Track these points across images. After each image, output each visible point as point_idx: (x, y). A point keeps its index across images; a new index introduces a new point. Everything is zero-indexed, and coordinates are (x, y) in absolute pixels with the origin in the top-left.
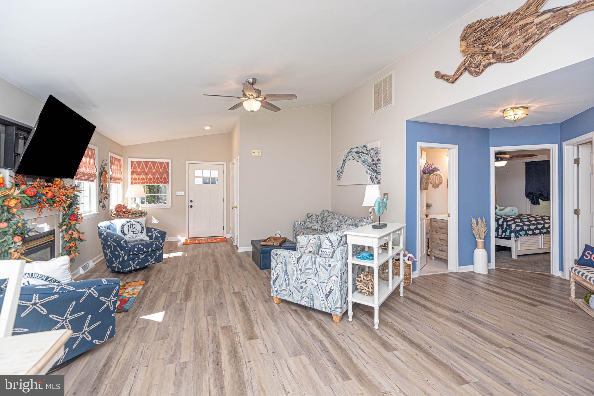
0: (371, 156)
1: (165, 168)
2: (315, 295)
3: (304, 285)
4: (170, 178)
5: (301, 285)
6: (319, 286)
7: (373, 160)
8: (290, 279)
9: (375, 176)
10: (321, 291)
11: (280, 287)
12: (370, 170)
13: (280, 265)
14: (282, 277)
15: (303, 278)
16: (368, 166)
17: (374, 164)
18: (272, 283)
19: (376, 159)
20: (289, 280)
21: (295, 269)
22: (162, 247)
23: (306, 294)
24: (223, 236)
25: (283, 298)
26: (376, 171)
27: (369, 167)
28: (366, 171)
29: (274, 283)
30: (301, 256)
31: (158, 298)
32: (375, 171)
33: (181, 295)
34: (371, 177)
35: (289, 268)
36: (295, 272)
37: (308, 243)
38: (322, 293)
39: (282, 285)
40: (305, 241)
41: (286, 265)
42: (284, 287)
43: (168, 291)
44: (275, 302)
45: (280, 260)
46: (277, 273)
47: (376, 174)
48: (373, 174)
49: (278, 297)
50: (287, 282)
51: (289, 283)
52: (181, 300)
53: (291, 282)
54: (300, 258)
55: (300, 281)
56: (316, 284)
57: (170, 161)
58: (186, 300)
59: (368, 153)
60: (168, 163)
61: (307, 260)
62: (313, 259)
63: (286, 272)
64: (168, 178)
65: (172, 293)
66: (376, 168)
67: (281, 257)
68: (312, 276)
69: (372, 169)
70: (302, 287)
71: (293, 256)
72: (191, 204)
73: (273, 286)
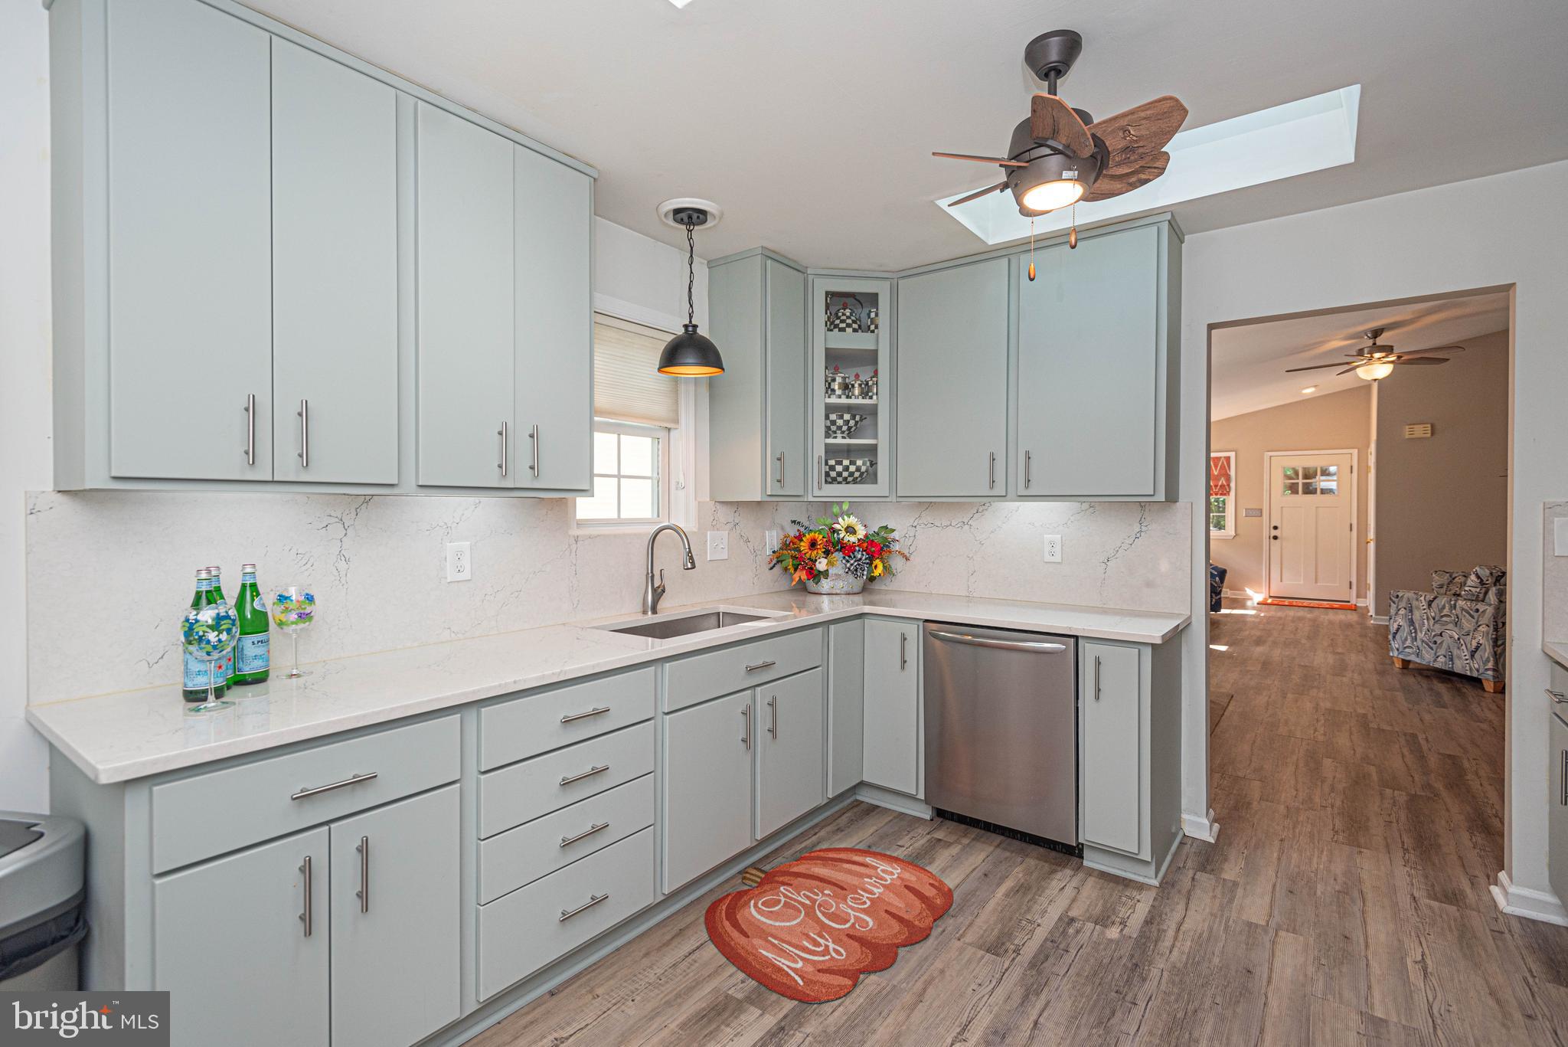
1: (1223, 467)
2: (1455, 652)
3: (1439, 640)
4: (1233, 485)
5: (1435, 639)
6: (1461, 640)
8: (1418, 631)
10: (1464, 647)
11: (1404, 643)
13: (1402, 612)
14: (1406, 629)
15: (1438, 629)
18: (1390, 637)
20: (1416, 632)
21: (1425, 617)
22: (1221, 590)
23: (1442, 652)
24: (1349, 602)
25: (1408, 658)
29: (1394, 637)
30: (1435, 598)
35: (1417, 615)
36: (1425, 621)
37: (1451, 581)
38: (1465, 650)
39: (1406, 639)
40: (1446, 578)
41: (1411, 611)
42: (1408, 643)
44: (1397, 666)
45: (1403, 604)
46: (1398, 623)
49: (1400, 656)
50: (1413, 635)
51: (1416, 636)
53: (1420, 635)
54: (1433, 601)
55: (1433, 633)
56: (1456, 637)
57: (1232, 455)
60: (1228, 459)
61: (1443, 603)
62: (1452, 603)
63: (1412, 622)
64: (1229, 485)
67: (1405, 600)
68: (1450, 626)
70: (1435, 642)
71: (1422, 598)
72: (1274, 533)
73: (1392, 642)
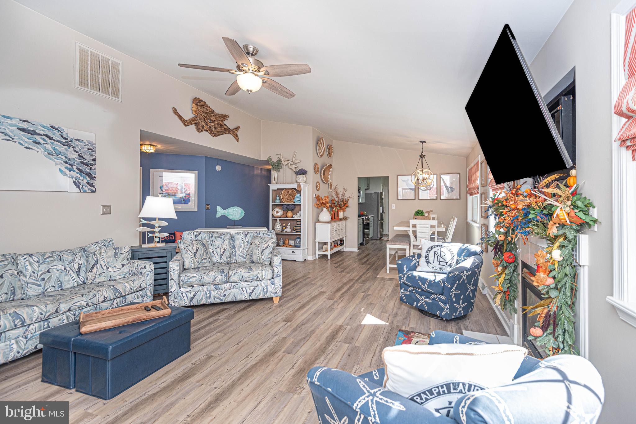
0: (77, 149)
7: (80, 156)
9: (85, 181)
12: (74, 171)
16: (66, 162)
17: (83, 163)
19: (88, 158)
26: (89, 175)
27: (72, 165)
28: (60, 169)
31: (368, 340)
32: (86, 174)
33: (341, 336)
34: (74, 182)
43: (352, 350)
47: (88, 179)
48: (82, 178)
52: (345, 329)
58: (341, 327)
59: (66, 142)
65: (350, 343)
66: (88, 171)
69: (78, 169)
